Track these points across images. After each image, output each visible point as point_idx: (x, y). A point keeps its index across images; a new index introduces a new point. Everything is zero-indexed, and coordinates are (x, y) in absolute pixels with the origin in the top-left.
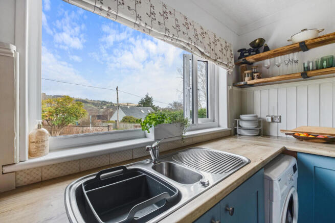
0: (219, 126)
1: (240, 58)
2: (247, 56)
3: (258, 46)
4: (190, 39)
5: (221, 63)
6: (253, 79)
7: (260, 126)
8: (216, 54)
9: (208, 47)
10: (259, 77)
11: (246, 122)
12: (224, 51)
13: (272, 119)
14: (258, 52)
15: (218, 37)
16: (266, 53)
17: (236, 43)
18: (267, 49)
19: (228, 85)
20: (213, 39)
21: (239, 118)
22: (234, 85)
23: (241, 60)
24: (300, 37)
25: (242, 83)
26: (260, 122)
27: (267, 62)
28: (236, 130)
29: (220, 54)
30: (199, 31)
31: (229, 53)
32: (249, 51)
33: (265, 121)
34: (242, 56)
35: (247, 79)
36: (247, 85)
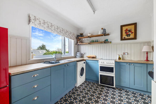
0: (72, 55)
1: (77, 37)
2: (79, 37)
3: (82, 35)
4: (63, 34)
5: (72, 39)
6: (80, 43)
7: (81, 55)
8: (70, 37)
9: (68, 35)
10: (81, 43)
11: (78, 54)
12: (73, 36)
13: (84, 53)
14: (81, 37)
15: (71, 32)
16: (83, 37)
17: (76, 33)
18: (83, 36)
19: (74, 44)
20: (69, 33)
21: (77, 53)
22: (76, 44)
23: (77, 38)
24: (89, 35)
25: (78, 44)
26: (81, 54)
27: (83, 39)
28: (76, 56)
29: (71, 37)
30: (66, 31)
31: (74, 36)
32: (80, 36)
33: (83, 54)
34: (78, 37)
35: (79, 43)
36: (78, 45)
